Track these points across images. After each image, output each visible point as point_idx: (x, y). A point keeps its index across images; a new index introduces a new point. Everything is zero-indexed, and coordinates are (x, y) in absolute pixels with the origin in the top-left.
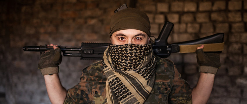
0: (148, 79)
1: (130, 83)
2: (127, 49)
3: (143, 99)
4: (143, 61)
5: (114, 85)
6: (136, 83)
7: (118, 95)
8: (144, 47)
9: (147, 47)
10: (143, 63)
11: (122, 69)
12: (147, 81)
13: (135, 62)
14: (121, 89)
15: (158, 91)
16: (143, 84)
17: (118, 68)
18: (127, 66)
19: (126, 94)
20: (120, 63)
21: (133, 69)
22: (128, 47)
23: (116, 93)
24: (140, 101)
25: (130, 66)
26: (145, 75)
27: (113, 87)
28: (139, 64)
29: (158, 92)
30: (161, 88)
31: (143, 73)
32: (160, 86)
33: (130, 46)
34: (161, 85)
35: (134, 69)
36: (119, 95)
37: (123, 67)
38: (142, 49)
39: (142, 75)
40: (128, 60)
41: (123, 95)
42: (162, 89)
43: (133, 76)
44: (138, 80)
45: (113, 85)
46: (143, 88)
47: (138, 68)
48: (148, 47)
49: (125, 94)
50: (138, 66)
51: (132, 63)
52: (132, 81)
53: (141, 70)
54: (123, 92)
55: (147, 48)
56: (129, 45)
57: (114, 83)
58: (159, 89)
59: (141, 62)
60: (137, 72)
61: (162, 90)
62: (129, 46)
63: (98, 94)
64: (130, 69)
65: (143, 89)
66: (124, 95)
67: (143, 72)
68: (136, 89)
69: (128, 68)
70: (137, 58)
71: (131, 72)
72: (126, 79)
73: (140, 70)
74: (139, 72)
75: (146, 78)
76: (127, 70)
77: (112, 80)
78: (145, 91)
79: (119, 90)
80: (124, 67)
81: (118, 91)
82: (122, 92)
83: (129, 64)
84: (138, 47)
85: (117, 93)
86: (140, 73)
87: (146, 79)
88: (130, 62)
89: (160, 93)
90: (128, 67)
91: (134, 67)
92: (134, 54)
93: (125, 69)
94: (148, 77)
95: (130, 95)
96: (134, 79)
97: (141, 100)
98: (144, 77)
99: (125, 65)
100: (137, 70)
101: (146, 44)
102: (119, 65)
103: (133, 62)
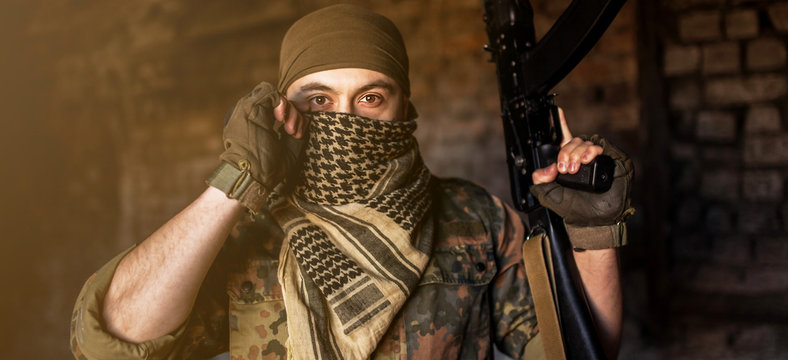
0: (412, 226)
1: (355, 245)
2: (331, 127)
3: (401, 293)
4: (384, 167)
5: (306, 245)
6: (375, 244)
7: (317, 277)
8: (385, 129)
9: (395, 128)
10: (388, 176)
11: (321, 201)
12: (409, 232)
13: (359, 172)
14: (328, 259)
15: (456, 275)
16: (396, 244)
17: (310, 200)
18: (335, 190)
19: (346, 275)
20: (312, 182)
21: (356, 198)
22: (333, 123)
23: (311, 270)
24: (390, 299)
25: (346, 187)
26: (399, 213)
27: (302, 252)
28: (375, 177)
29: (454, 279)
30: (464, 265)
31: (391, 208)
32: (460, 258)
33: (340, 119)
34: (460, 254)
35: (361, 198)
36: (321, 277)
37: (324, 193)
38: (379, 134)
39: (392, 215)
40: (333, 168)
41: (334, 277)
42: (466, 267)
43: (362, 221)
44: (378, 231)
45: (300, 247)
46: (398, 257)
47: (372, 192)
48: (398, 130)
49: (341, 275)
50: (371, 186)
51: (350, 176)
52: (362, 236)
53: (385, 199)
54: (334, 267)
55: (393, 131)
56: (337, 115)
57: (306, 239)
58: (458, 267)
59: (378, 171)
60: (373, 205)
61: (466, 270)
62: (337, 120)
63: (257, 291)
64: (347, 199)
65: (401, 260)
66: (338, 277)
67: (391, 203)
68: (377, 262)
69: (340, 196)
70: (363, 155)
71: (352, 209)
72: (341, 231)
73: (381, 199)
74: (379, 206)
75: (405, 224)
76: (337, 202)
77: (299, 232)
78: (408, 266)
79: (320, 262)
80: (328, 193)
81: (319, 264)
82: (330, 269)
83: (339, 181)
84: (367, 126)
85: (314, 270)
86: (383, 210)
87: (406, 227)
88: (343, 172)
89: (462, 280)
90: (340, 192)
91: (360, 191)
92: (350, 144)
93: (332, 200)
94: (411, 219)
95: (358, 278)
96: (364, 230)
97: (395, 295)
98: (398, 221)
99: (329, 185)
100: (370, 199)
101: (393, 122)
102: (310, 190)
103: (352, 171)
